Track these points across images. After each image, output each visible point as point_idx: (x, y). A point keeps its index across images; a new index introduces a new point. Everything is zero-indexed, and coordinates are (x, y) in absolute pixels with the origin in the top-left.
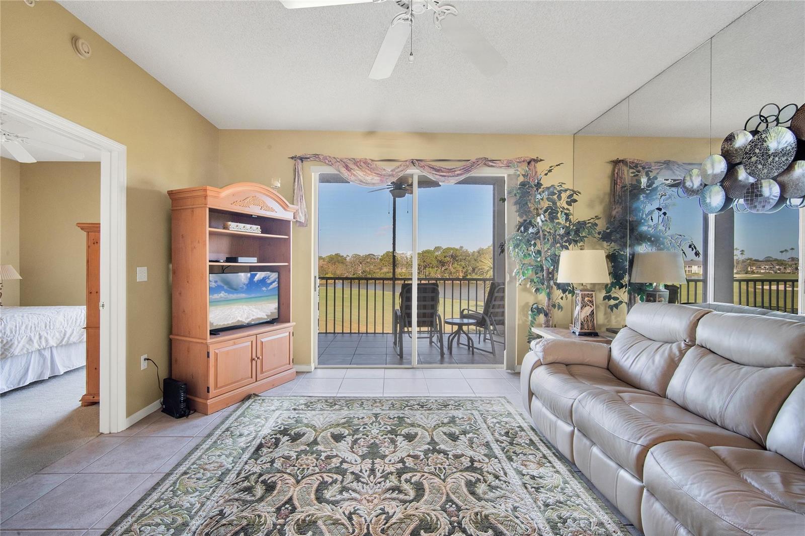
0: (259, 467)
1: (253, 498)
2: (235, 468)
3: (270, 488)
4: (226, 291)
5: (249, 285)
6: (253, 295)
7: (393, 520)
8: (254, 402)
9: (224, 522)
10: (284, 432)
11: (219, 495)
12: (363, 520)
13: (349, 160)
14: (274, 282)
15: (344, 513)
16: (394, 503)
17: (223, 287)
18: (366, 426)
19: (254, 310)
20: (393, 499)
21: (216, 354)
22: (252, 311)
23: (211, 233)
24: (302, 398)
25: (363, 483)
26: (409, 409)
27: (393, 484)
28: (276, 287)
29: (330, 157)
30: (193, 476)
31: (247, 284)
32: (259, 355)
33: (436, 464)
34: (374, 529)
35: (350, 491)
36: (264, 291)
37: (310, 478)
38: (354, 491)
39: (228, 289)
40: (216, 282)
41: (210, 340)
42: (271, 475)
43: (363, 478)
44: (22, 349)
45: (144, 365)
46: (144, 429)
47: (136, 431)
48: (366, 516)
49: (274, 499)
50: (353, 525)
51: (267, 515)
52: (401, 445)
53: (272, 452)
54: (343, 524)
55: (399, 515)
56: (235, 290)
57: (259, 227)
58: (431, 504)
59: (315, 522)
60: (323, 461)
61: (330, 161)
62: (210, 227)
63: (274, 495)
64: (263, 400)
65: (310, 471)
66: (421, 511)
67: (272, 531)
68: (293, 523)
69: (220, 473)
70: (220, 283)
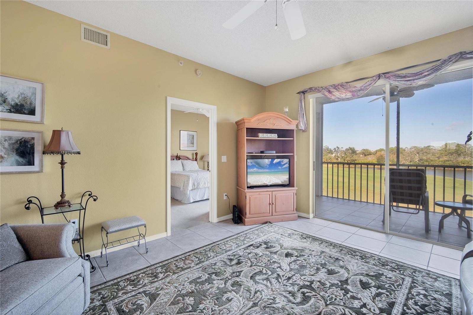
0: (243, 254)
1: (229, 264)
2: (234, 250)
3: (239, 263)
4: (257, 168)
5: (270, 165)
6: (273, 171)
7: (274, 306)
8: (267, 225)
9: (213, 267)
10: (266, 243)
11: (221, 257)
12: (261, 297)
13: (331, 86)
14: (286, 164)
15: (256, 289)
16: (283, 298)
17: (255, 166)
18: (310, 256)
19: (274, 178)
20: (285, 297)
21: (250, 198)
22: (272, 179)
23: (247, 140)
24: (291, 230)
25: (278, 281)
26: (351, 257)
27: (293, 290)
28: (288, 167)
29: (319, 87)
30: (220, 247)
31: (269, 165)
32: (274, 202)
33: (333, 294)
34: (262, 303)
35: (268, 282)
36: (280, 168)
37: (257, 267)
38: (270, 282)
39: (258, 167)
40: (251, 163)
41: (247, 190)
42: (243, 258)
43: (281, 279)
44: (202, 186)
45: (225, 198)
46: (221, 224)
47: (219, 224)
48: (264, 296)
49: (236, 268)
50: (254, 296)
51: (228, 273)
52: (320, 274)
53: (254, 249)
54: (250, 293)
55: (280, 306)
56: (262, 167)
57: (276, 134)
58: (303, 311)
59: (241, 285)
60: (270, 262)
61: (319, 90)
62: (246, 137)
63: (237, 266)
64: (272, 226)
65: (260, 264)
66: (294, 311)
67: (224, 279)
68: (233, 281)
69: (228, 249)
70: (253, 164)
